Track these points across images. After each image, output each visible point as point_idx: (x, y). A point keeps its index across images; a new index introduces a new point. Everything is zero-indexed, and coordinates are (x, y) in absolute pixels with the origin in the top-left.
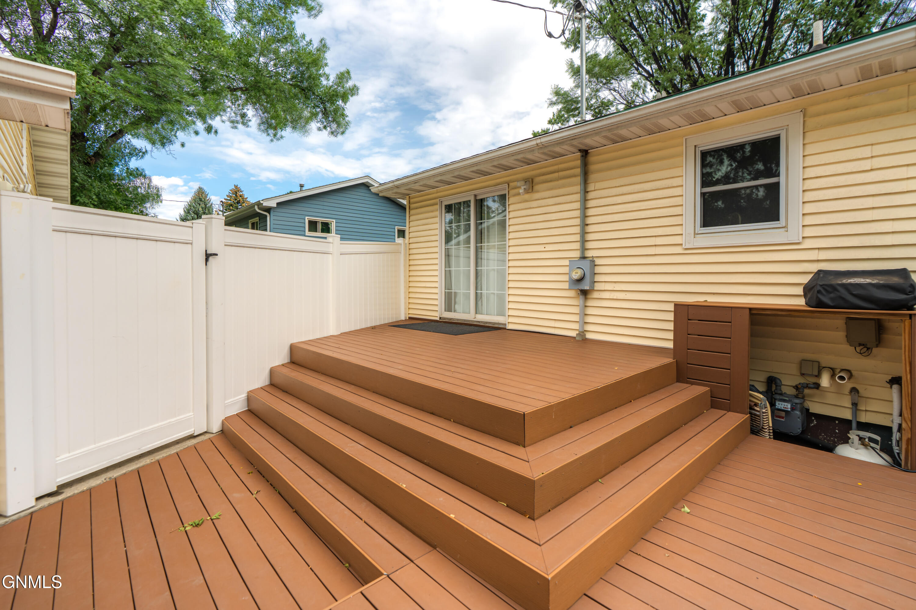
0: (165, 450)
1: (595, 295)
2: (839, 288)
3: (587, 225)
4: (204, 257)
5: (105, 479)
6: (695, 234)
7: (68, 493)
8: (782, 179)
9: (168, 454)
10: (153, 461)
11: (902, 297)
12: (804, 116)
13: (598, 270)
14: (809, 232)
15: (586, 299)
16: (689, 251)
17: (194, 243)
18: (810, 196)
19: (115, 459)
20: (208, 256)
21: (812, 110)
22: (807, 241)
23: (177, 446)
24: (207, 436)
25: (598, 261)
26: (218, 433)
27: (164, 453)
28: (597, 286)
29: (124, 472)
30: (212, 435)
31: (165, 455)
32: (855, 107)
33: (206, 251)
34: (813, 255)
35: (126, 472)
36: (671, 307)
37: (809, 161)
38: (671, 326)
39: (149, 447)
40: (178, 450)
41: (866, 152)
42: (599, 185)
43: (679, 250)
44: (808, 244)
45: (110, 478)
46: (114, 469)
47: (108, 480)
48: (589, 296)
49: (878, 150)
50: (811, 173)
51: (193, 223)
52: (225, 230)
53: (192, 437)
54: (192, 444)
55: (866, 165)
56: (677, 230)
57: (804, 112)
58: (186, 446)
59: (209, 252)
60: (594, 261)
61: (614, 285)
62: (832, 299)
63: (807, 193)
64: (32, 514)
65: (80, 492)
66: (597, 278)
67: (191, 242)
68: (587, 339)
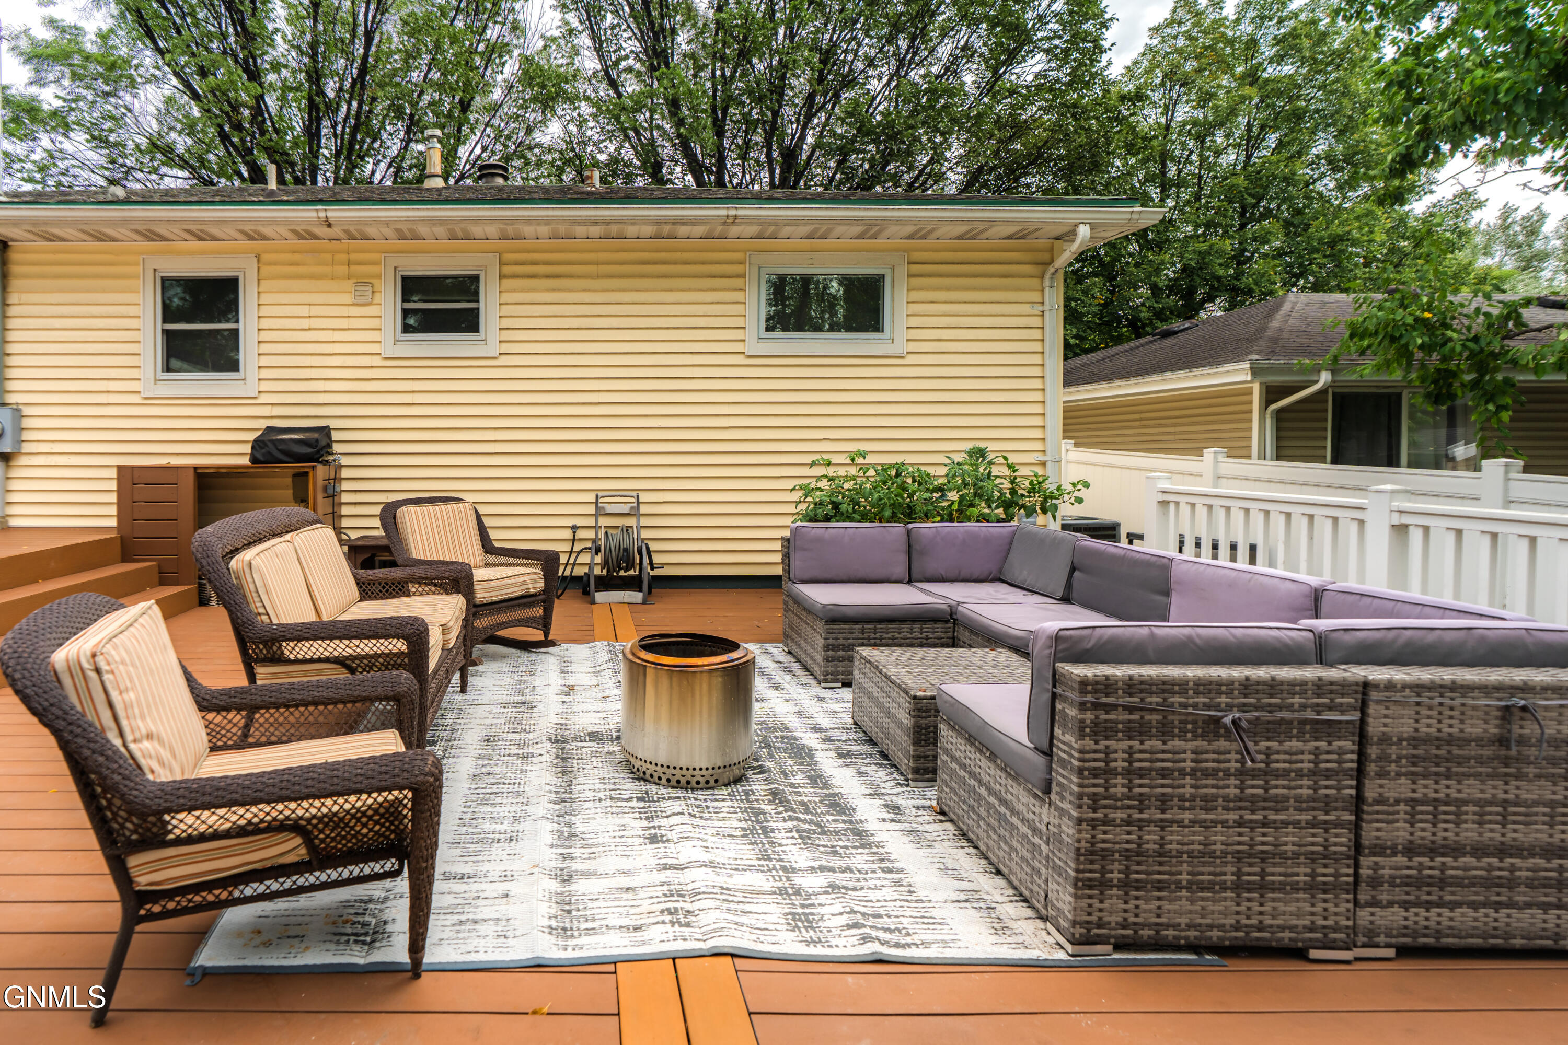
1: (23, 460)
2: (269, 444)
3: (8, 355)
6: (156, 380)
8: (241, 326)
11: (310, 450)
12: (258, 262)
13: (26, 423)
14: (264, 386)
15: (8, 466)
16: (149, 400)
18: (265, 348)
21: (265, 257)
22: (262, 395)
25: (26, 411)
28: (26, 448)
32: (297, 264)
34: (266, 411)
36: (113, 473)
37: (265, 311)
38: (113, 498)
41: (304, 311)
42: (25, 297)
43: (136, 399)
44: (264, 399)
48: (12, 463)
49: (315, 310)
50: (265, 323)
55: (305, 323)
56: (134, 373)
57: (258, 257)
60: (19, 410)
61: (51, 445)
62: (264, 455)
63: (262, 345)
66: (26, 436)
68: (10, 529)
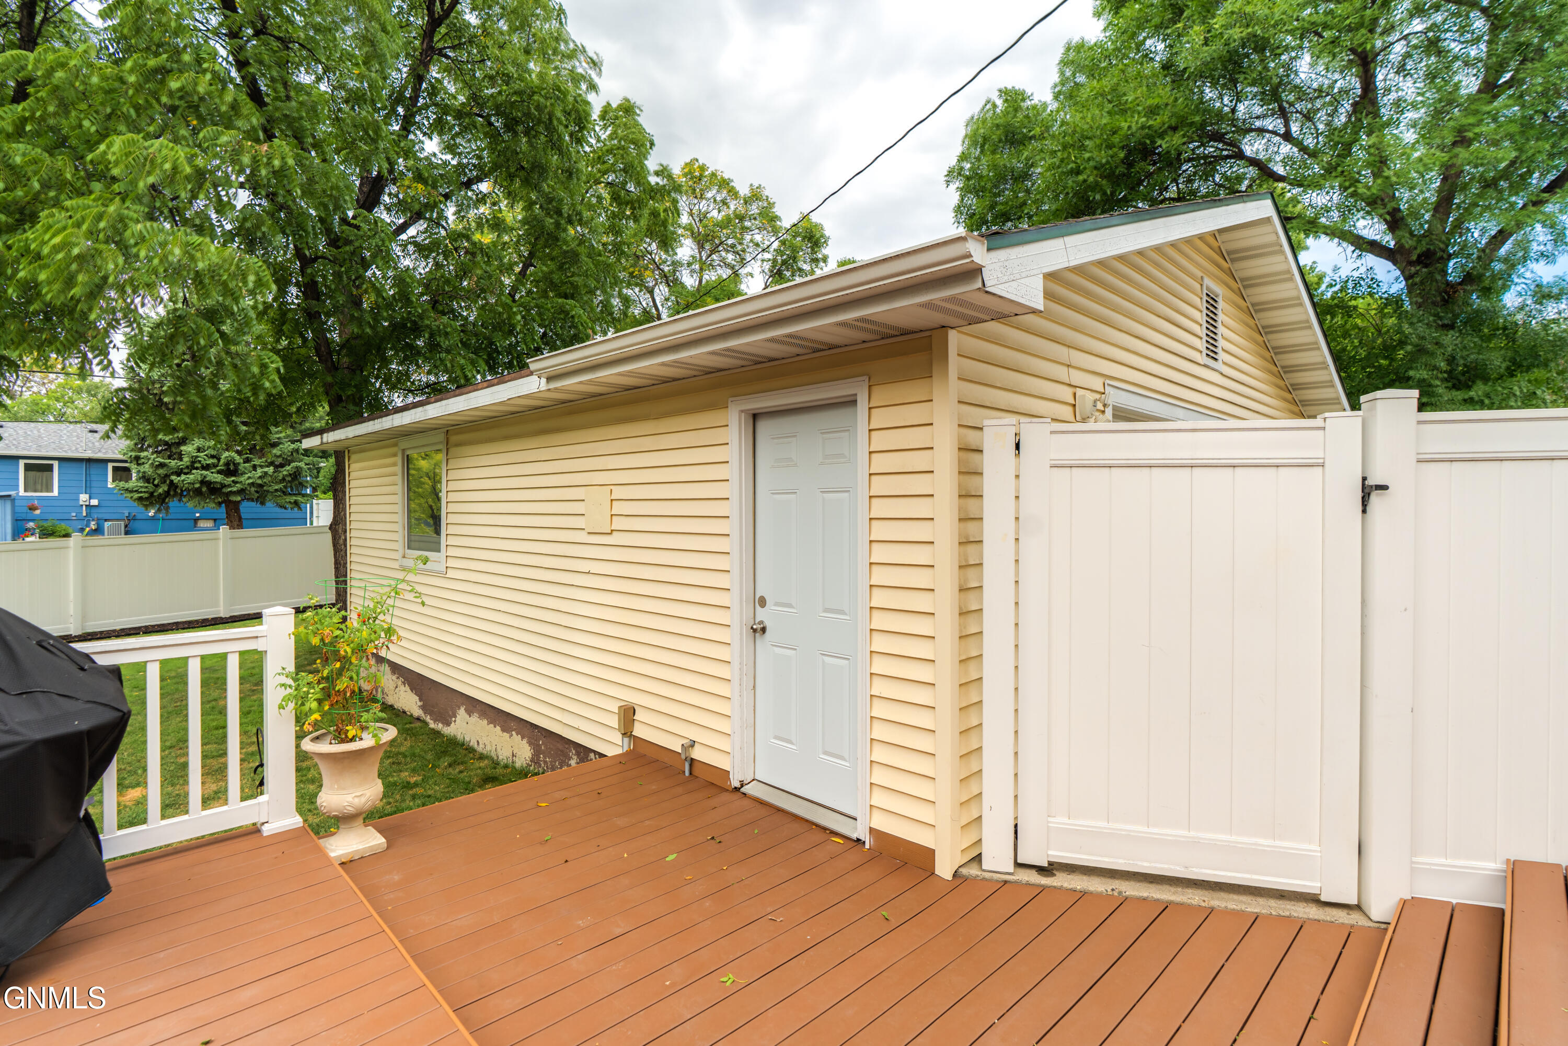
0: (1243, 898)
4: (1360, 494)
5: (1113, 890)
7: (1061, 880)
9: (1238, 908)
10: (1203, 904)
17: (1327, 464)
19: (1139, 863)
20: (1368, 491)
23: (1273, 903)
24: (1354, 918)
26: (1377, 925)
27: (1234, 900)
29: (1145, 895)
30: (1362, 921)
31: (1231, 906)
33: (1364, 479)
35: (1148, 897)
39: (1206, 874)
40: (1263, 911)
45: (1120, 893)
46: (1140, 881)
47: (1116, 894)
51: (1325, 419)
52: (1419, 422)
53: (1314, 899)
54: (1301, 916)
58: (1287, 914)
59: (1370, 482)
64: (1006, 882)
65: (1071, 889)
67: (1322, 461)
